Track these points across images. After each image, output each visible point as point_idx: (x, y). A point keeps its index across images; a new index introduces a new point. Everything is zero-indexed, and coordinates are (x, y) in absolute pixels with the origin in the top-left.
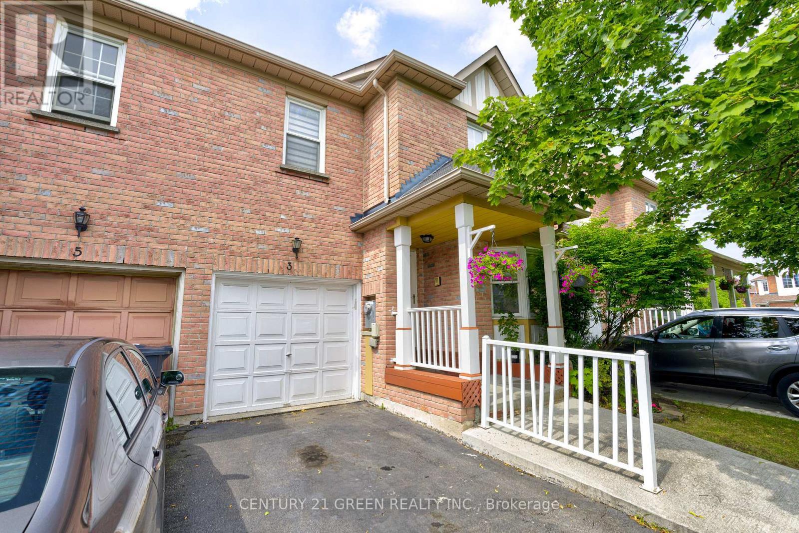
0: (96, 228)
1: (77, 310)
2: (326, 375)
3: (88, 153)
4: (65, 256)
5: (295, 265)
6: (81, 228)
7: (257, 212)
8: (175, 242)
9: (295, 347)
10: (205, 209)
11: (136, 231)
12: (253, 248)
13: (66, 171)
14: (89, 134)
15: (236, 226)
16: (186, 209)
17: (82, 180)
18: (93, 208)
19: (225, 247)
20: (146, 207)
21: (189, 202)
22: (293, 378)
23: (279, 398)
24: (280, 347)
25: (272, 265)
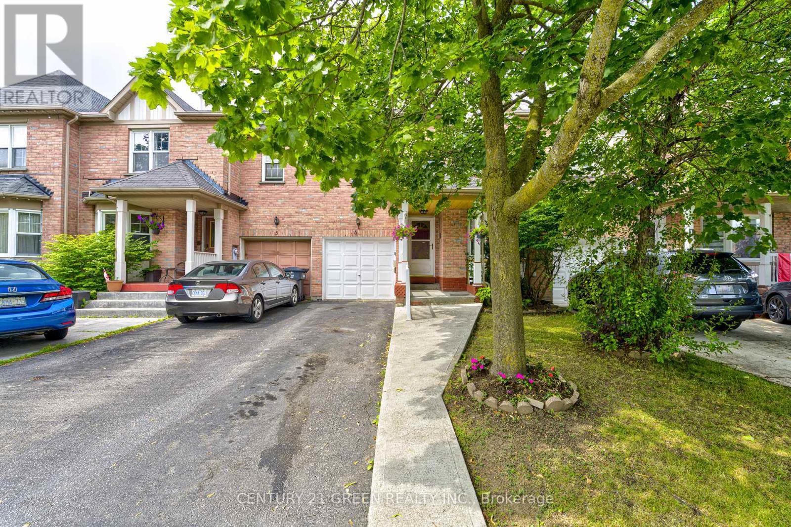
0: (281, 224)
1: (280, 255)
2: (379, 287)
3: (276, 194)
4: (273, 235)
5: (358, 231)
6: (277, 224)
7: (339, 208)
8: (307, 226)
9: (362, 272)
10: (318, 210)
11: (294, 223)
12: (338, 226)
13: (271, 203)
14: (276, 187)
15: (331, 215)
16: (310, 211)
17: (275, 205)
18: (280, 215)
19: (327, 226)
20: (296, 212)
21: (312, 208)
22: (362, 286)
23: (355, 295)
24: (356, 272)
25: (348, 232)
